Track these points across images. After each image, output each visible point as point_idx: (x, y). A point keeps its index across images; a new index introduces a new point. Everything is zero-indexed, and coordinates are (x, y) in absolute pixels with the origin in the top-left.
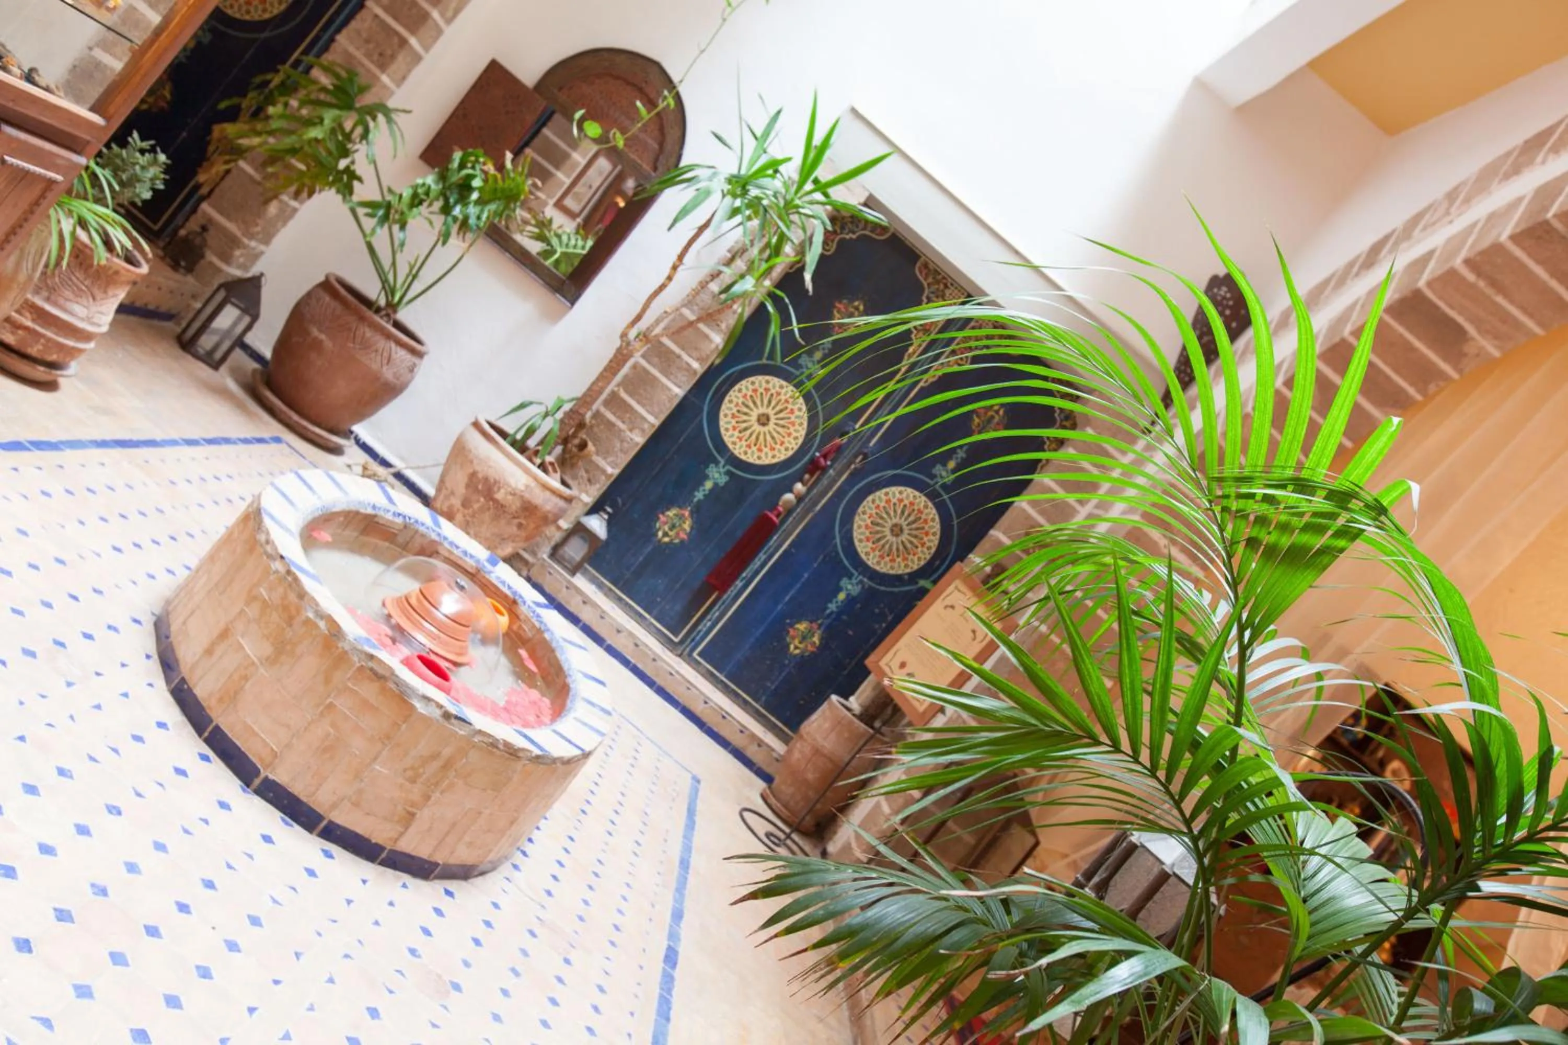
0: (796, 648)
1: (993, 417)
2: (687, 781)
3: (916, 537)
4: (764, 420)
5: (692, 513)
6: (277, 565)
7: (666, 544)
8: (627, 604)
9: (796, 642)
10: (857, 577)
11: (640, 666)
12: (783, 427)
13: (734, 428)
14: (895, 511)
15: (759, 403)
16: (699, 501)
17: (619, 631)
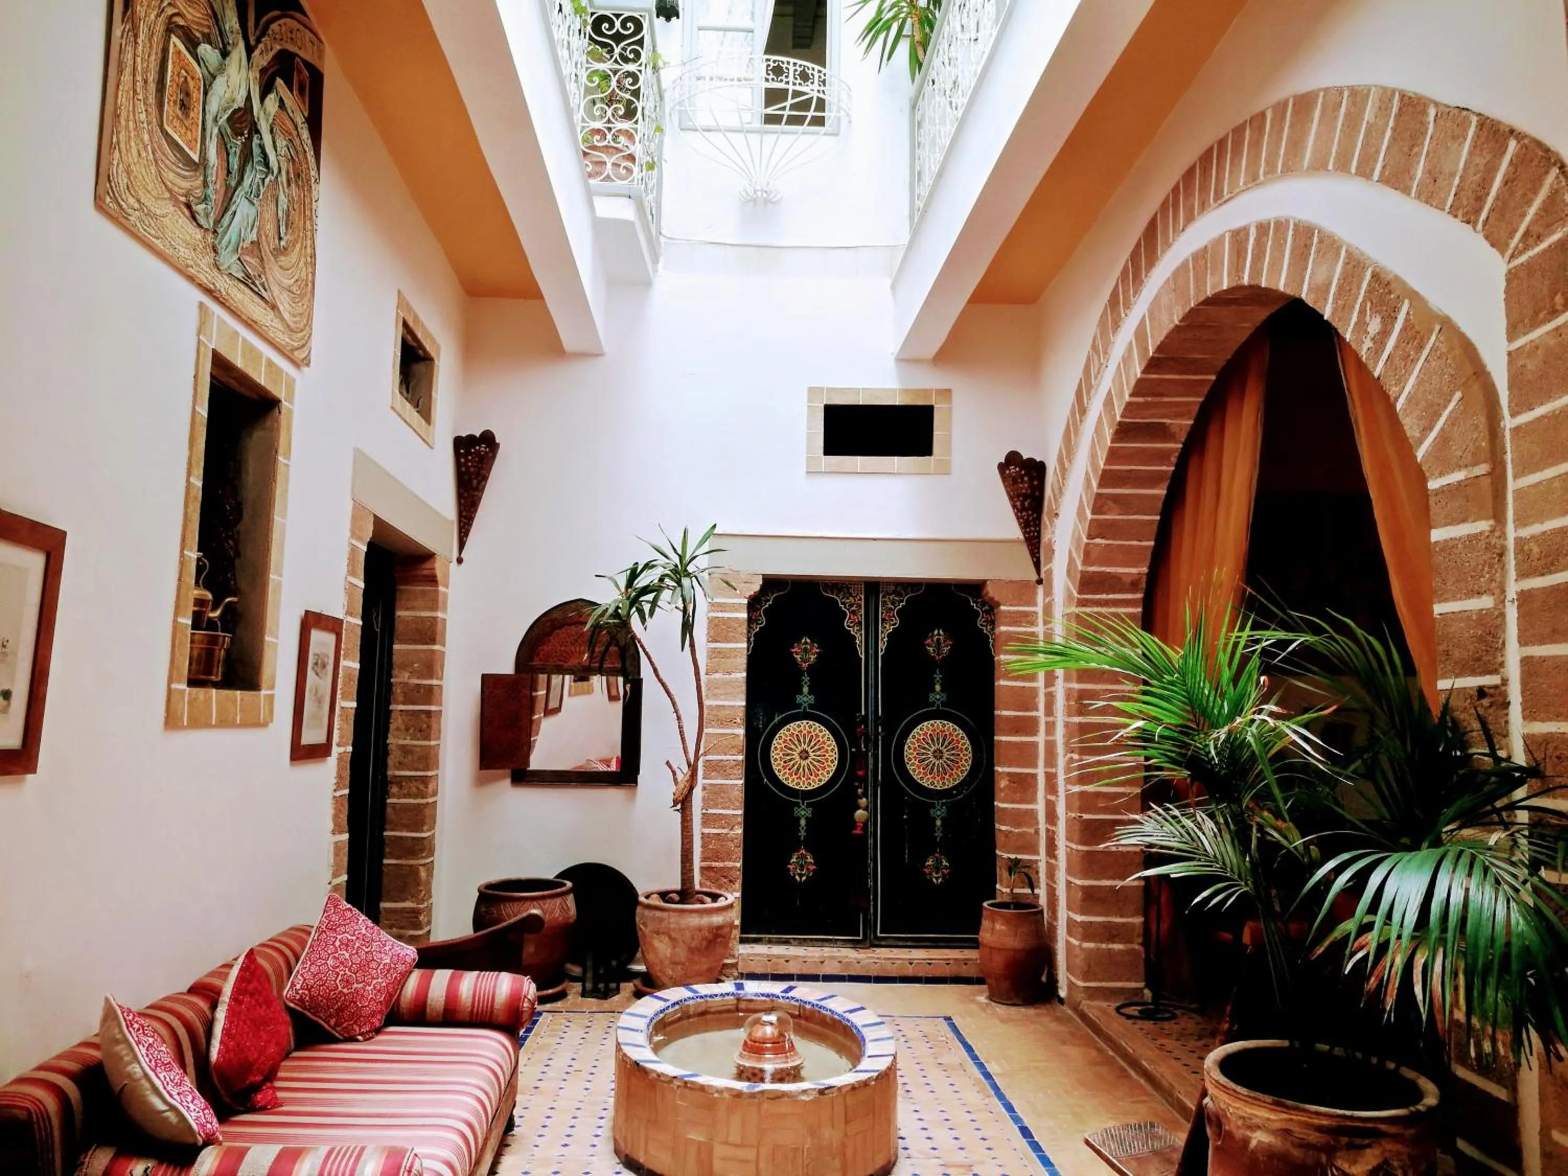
0: (937, 878)
1: (938, 640)
2: (944, 1025)
3: (953, 749)
4: (804, 755)
5: (805, 848)
6: (676, 1083)
7: (805, 881)
8: (811, 940)
9: (934, 874)
10: (938, 803)
11: (853, 973)
12: (819, 749)
13: (791, 774)
14: (928, 743)
15: (793, 747)
16: (805, 837)
17: (822, 962)
